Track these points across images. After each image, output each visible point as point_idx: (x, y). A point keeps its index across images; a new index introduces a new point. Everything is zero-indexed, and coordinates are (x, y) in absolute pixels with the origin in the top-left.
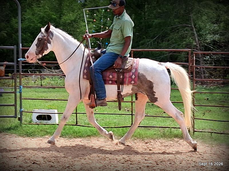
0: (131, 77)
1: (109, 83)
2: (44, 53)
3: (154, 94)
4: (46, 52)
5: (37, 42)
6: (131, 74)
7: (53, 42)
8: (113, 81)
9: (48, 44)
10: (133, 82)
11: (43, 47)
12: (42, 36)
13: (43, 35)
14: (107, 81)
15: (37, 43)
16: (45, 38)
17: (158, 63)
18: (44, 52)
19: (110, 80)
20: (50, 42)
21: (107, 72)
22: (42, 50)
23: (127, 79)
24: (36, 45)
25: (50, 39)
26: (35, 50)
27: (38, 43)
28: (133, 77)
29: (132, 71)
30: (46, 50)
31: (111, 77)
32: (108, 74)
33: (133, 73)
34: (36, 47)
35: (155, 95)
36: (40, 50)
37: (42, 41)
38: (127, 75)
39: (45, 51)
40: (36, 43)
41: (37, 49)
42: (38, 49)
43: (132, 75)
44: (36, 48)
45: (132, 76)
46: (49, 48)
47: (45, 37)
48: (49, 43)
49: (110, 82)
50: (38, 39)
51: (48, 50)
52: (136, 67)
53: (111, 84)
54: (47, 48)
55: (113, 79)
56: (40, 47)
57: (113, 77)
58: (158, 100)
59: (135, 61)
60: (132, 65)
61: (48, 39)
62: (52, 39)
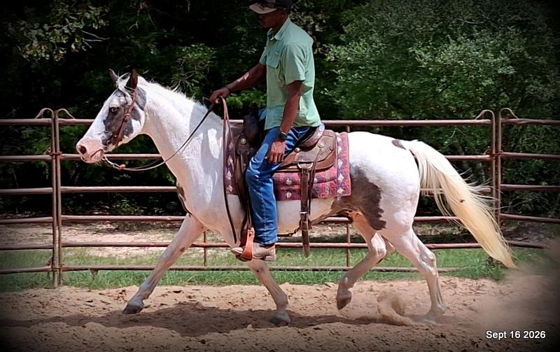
0: (335, 179)
1: (286, 197)
3: (379, 213)
4: (126, 140)
5: (107, 115)
6: (336, 172)
8: (294, 191)
9: (134, 122)
10: (340, 190)
11: (121, 127)
12: (120, 102)
13: (122, 100)
14: (281, 193)
15: (107, 118)
16: (127, 106)
17: (393, 142)
18: (123, 139)
19: (287, 191)
23: (328, 184)
24: (104, 122)
25: (139, 109)
26: (102, 134)
27: (110, 117)
29: (335, 164)
30: (127, 134)
31: (289, 182)
32: (280, 175)
33: (338, 168)
34: (104, 126)
35: (381, 216)
37: (119, 113)
38: (326, 175)
39: (125, 136)
40: (105, 118)
41: (105, 132)
42: (108, 132)
44: (104, 129)
45: (338, 176)
46: (135, 129)
47: (127, 103)
48: (135, 119)
49: (289, 195)
50: (110, 109)
51: (131, 135)
52: (344, 155)
53: (292, 198)
54: (131, 130)
55: (295, 187)
56: (113, 128)
57: (294, 183)
58: (387, 226)
59: (339, 140)
60: (333, 150)
61: (134, 109)
62: (142, 109)
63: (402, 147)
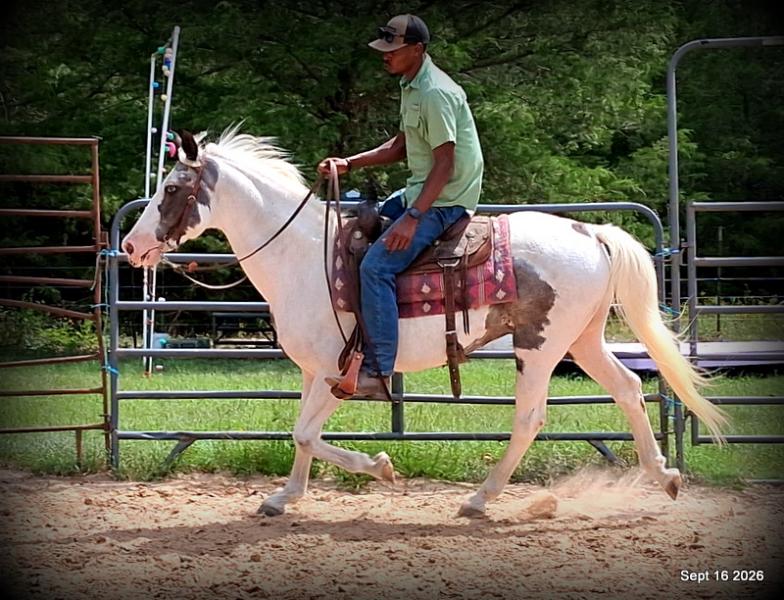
0: (491, 278)
1: (423, 311)
2: (184, 234)
3: (543, 326)
4: (192, 234)
5: (162, 198)
6: (492, 269)
7: (218, 199)
8: (434, 301)
9: (201, 208)
10: (501, 294)
11: (183, 214)
12: (179, 179)
13: (182, 176)
14: (414, 306)
15: (163, 201)
16: (189, 184)
17: (574, 226)
18: (187, 232)
19: (424, 302)
20: (205, 201)
21: (411, 275)
22: (178, 224)
23: (481, 287)
24: (159, 207)
25: (208, 190)
26: (157, 225)
27: (167, 200)
28: (500, 275)
29: (492, 257)
30: (192, 226)
31: (426, 289)
32: (415, 280)
33: (495, 262)
34: (158, 214)
36: (171, 224)
37: (179, 194)
38: (479, 275)
39: (189, 228)
40: (160, 203)
41: (161, 223)
42: (165, 222)
43: (496, 270)
44: (158, 218)
45: (495, 273)
46: (202, 217)
47: (190, 180)
48: (201, 203)
49: (427, 307)
50: (166, 189)
51: (198, 226)
52: (503, 244)
53: (432, 312)
54: (197, 219)
55: (436, 296)
56: (171, 215)
57: (434, 289)
59: (496, 225)
60: (487, 240)
61: (200, 189)
62: (212, 189)
63: (586, 234)
